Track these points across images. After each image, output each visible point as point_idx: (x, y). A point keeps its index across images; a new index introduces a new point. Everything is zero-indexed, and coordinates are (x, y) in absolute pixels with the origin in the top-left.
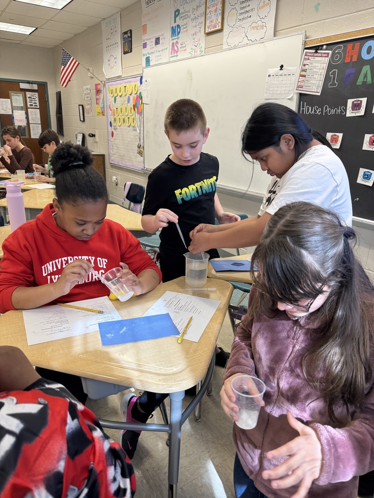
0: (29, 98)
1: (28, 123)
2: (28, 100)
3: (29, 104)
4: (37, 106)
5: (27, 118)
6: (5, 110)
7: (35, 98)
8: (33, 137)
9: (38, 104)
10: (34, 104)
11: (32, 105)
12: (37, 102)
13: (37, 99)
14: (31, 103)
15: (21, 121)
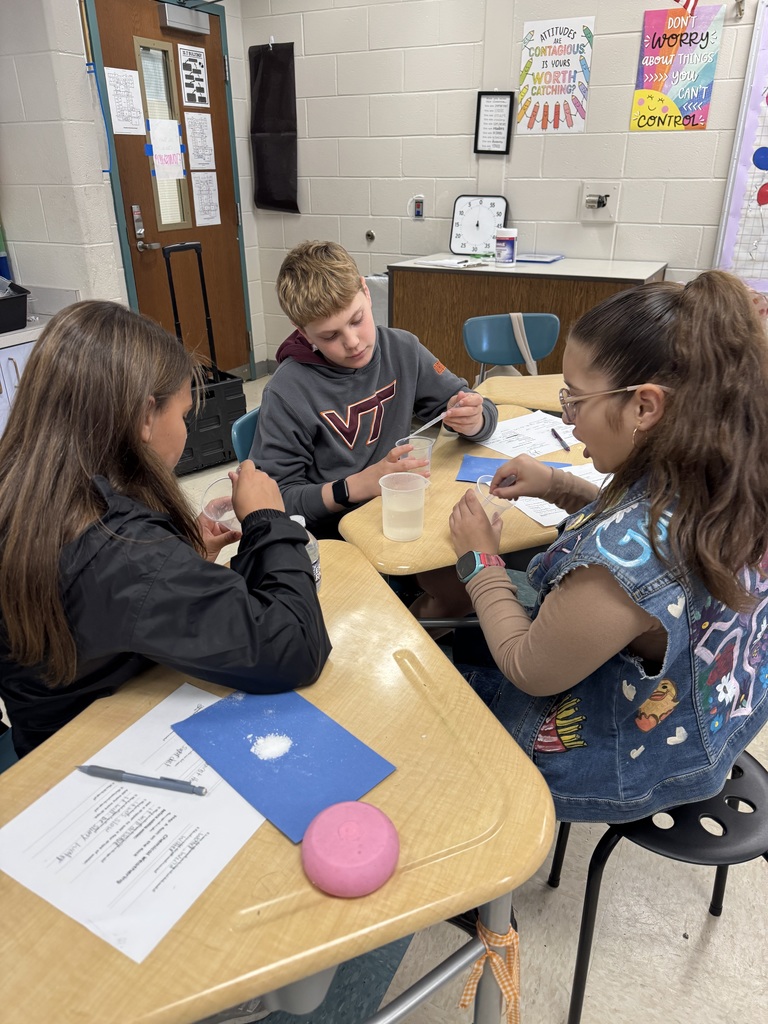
0: (187, 67)
1: (188, 171)
2: (184, 73)
3: (186, 91)
4: (202, 100)
5: (184, 148)
6: (126, 120)
7: (199, 68)
8: (201, 221)
9: (206, 94)
10: (198, 95)
11: (191, 97)
12: (204, 85)
13: (204, 75)
14: (190, 90)
15: (170, 159)
